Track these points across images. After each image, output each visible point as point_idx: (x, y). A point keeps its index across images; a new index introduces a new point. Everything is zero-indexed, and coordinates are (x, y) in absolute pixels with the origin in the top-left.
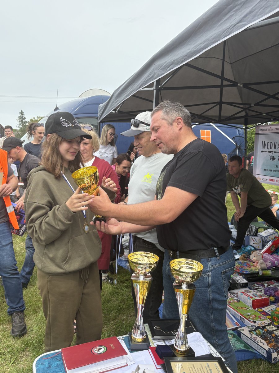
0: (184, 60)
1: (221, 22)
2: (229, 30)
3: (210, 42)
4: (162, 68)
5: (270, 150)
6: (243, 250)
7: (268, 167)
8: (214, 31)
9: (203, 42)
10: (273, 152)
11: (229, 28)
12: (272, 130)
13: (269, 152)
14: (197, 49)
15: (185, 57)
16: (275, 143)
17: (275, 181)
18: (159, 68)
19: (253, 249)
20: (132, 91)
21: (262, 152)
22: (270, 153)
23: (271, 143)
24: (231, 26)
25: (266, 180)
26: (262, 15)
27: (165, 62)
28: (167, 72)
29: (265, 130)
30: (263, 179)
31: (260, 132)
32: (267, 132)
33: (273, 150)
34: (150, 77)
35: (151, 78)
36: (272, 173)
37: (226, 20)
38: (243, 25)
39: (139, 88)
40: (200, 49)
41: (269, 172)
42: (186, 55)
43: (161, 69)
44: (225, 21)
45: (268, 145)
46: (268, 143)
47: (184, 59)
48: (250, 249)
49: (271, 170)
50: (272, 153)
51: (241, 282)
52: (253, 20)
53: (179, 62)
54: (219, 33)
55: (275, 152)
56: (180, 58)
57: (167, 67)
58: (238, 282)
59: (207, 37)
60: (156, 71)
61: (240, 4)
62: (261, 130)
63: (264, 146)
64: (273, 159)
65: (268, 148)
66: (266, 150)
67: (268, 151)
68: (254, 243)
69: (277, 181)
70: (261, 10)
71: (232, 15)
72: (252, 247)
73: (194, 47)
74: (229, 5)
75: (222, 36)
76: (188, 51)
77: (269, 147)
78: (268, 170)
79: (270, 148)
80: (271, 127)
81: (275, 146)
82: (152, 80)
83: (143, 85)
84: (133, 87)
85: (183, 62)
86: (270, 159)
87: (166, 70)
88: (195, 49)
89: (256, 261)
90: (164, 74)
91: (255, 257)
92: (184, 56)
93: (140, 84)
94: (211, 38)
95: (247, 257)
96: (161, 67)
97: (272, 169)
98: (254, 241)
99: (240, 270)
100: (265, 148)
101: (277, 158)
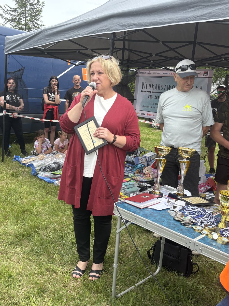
0: (149, 25)
1: (186, 11)
2: (193, 18)
3: (176, 21)
4: (122, 25)
5: (149, 90)
6: (136, 167)
7: (146, 104)
8: (179, 14)
9: (169, 18)
11: (193, 17)
12: (151, 74)
13: (147, 92)
14: (163, 22)
16: (153, 85)
17: (152, 115)
18: (118, 24)
19: (143, 166)
20: (76, 35)
21: (142, 91)
22: (148, 93)
23: (149, 84)
24: (194, 16)
25: (144, 114)
26: (218, 17)
27: (127, 22)
28: (127, 29)
30: (141, 114)
31: (140, 75)
32: (146, 75)
33: (151, 90)
34: (104, 29)
36: (149, 109)
37: (191, 11)
38: (203, 18)
39: (88, 34)
40: (166, 22)
41: (147, 108)
42: (151, 23)
43: (120, 26)
44: (189, 11)
45: (147, 86)
46: (147, 84)
48: (140, 166)
49: (148, 107)
50: (150, 93)
52: (212, 18)
53: (143, 25)
54: (184, 17)
55: (152, 92)
56: (144, 23)
58: (145, 186)
59: (172, 17)
60: (112, 26)
61: (204, 6)
62: (141, 73)
63: (143, 87)
64: (151, 97)
65: (146, 89)
66: (145, 90)
68: (141, 162)
69: (153, 115)
70: (218, 14)
72: (142, 165)
73: (160, 20)
74: (195, 3)
75: (186, 20)
76: (153, 21)
77: (148, 87)
78: (146, 106)
80: (149, 72)
81: (153, 87)
83: (93, 33)
84: (78, 31)
85: (146, 26)
86: (149, 98)
87: (127, 27)
88: (161, 21)
89: (148, 174)
90: (123, 30)
91: (147, 170)
92: (149, 23)
93: (90, 31)
95: (140, 171)
97: (150, 106)
98: (141, 160)
99: (141, 180)
100: (144, 89)
101: (154, 97)
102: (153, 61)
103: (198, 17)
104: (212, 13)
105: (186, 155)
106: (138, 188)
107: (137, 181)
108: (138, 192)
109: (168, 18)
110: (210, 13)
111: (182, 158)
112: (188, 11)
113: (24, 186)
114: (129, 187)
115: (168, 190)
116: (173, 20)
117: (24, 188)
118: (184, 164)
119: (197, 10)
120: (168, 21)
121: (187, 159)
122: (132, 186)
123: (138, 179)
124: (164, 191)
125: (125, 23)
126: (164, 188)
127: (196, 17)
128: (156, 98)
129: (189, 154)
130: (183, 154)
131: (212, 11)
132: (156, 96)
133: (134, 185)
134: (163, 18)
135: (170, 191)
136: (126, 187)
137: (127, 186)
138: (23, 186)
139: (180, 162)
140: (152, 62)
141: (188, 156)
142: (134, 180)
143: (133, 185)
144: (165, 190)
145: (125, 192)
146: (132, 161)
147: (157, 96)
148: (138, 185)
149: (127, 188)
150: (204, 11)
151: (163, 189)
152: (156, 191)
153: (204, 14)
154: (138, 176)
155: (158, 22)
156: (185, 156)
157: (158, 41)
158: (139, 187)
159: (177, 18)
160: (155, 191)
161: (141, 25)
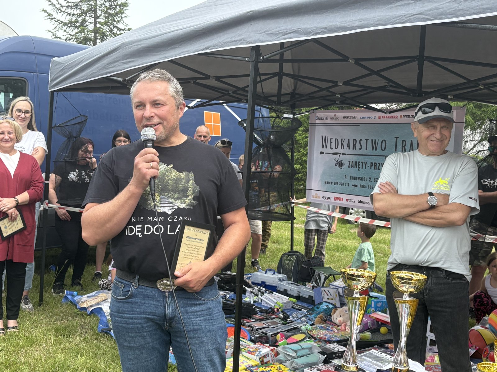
1: (391, 6)
2: (404, 18)
3: (372, 23)
4: (270, 33)
5: (335, 151)
6: (317, 310)
7: (332, 178)
8: (379, 12)
10: (340, 154)
11: (405, 16)
12: (338, 118)
13: (333, 154)
14: (349, 25)
15: (323, 30)
16: (342, 139)
17: (345, 200)
18: (263, 32)
19: (331, 306)
21: (322, 153)
22: (335, 156)
23: (336, 139)
24: (407, 15)
25: (329, 199)
26: (452, 15)
27: (279, 28)
29: (326, 119)
31: (318, 121)
32: (328, 121)
33: (339, 150)
35: (237, 40)
36: (339, 188)
37: (399, 6)
38: (424, 18)
39: (203, 49)
41: (333, 186)
42: (326, 28)
43: (267, 34)
44: (397, 6)
45: (331, 143)
46: (331, 139)
47: (320, 31)
48: (326, 307)
49: (336, 183)
50: (338, 155)
51: (339, 350)
53: (310, 32)
54: (389, 17)
55: (343, 154)
56: (312, 28)
57: (281, 34)
58: (335, 351)
59: (366, 16)
60: (252, 34)
62: (319, 118)
63: (324, 144)
64: (341, 165)
65: (331, 148)
66: (328, 150)
67: (331, 152)
68: (328, 299)
69: (347, 200)
70: (450, 10)
71: (409, 4)
72: (329, 305)
73: (343, 22)
75: (392, 21)
76: (331, 24)
77: (333, 145)
78: (331, 183)
79: (336, 148)
80: (335, 115)
81: (342, 144)
82: (240, 44)
83: (213, 47)
85: (316, 34)
86: (336, 165)
87: (279, 37)
88: (345, 24)
89: (343, 323)
91: (341, 316)
92: (322, 28)
94: (374, 19)
95: (325, 319)
96: (267, 31)
97: (339, 181)
98: (328, 295)
99: (327, 337)
100: (326, 148)
101: (346, 164)
102: (341, 94)
103: (415, 16)
104: (440, 9)
105: (407, 287)
106: (320, 356)
107: (320, 340)
108: (320, 365)
109: (358, 18)
110: (437, 8)
111: (401, 295)
112: (395, 5)
113: (81, 356)
114: (300, 353)
115: (375, 362)
116: (367, 22)
117: (81, 360)
118: (405, 307)
119: (411, 4)
120: (357, 24)
121: (411, 295)
122: (307, 351)
123: (322, 336)
124: (369, 364)
125: (277, 30)
126: (368, 357)
127: (411, 16)
128: (350, 166)
129: (414, 286)
130: (402, 284)
131: (439, 5)
132: (350, 162)
133: (312, 349)
134: (348, 19)
135: (380, 364)
136: (294, 355)
137: (296, 351)
138: (79, 356)
139: (396, 303)
140: (339, 96)
141: (412, 290)
142: (313, 337)
143: (310, 349)
144: (369, 362)
145: (294, 365)
146: (307, 297)
147: (352, 162)
148: (320, 350)
149: (298, 357)
150: (425, 5)
151: (365, 360)
152: (350, 366)
153: (426, 11)
154: (322, 328)
155: (338, 26)
156: (405, 290)
157: (345, 59)
158: (322, 353)
159: (376, 19)
160: (348, 365)
161: (307, 33)
